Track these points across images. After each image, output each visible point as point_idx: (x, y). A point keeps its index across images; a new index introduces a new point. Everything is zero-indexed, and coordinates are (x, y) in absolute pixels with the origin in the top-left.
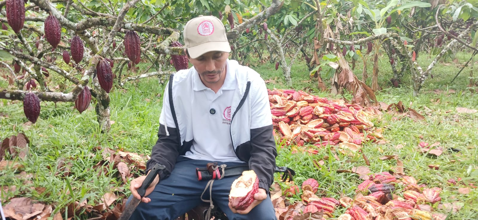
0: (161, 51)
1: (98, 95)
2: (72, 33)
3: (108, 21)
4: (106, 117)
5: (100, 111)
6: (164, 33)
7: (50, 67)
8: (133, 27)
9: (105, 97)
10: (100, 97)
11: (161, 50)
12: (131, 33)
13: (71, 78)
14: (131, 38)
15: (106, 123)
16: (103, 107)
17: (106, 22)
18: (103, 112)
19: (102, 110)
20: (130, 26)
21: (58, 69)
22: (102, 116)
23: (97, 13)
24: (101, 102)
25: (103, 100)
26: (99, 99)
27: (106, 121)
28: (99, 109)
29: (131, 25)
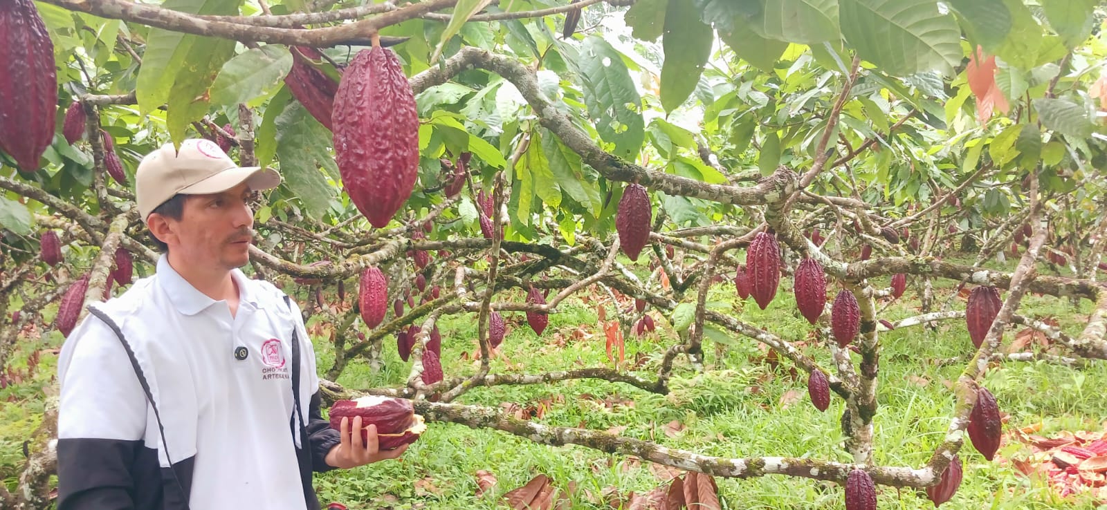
0: (1095, 353)
1: (852, 396)
2: (788, 255)
3: (932, 266)
4: (865, 442)
5: (854, 430)
6: (1075, 292)
7: (759, 336)
8: (992, 280)
9: (868, 401)
10: (856, 399)
11: (1094, 349)
12: (985, 292)
13: (799, 357)
14: (986, 303)
15: (865, 454)
16: (860, 421)
17: (926, 269)
18: (859, 432)
19: (859, 427)
20: (985, 278)
21: (773, 340)
22: (858, 440)
23: (824, 197)
24: (857, 410)
25: (863, 405)
26: (854, 403)
27: (865, 450)
28: (852, 423)
29: (988, 276)
